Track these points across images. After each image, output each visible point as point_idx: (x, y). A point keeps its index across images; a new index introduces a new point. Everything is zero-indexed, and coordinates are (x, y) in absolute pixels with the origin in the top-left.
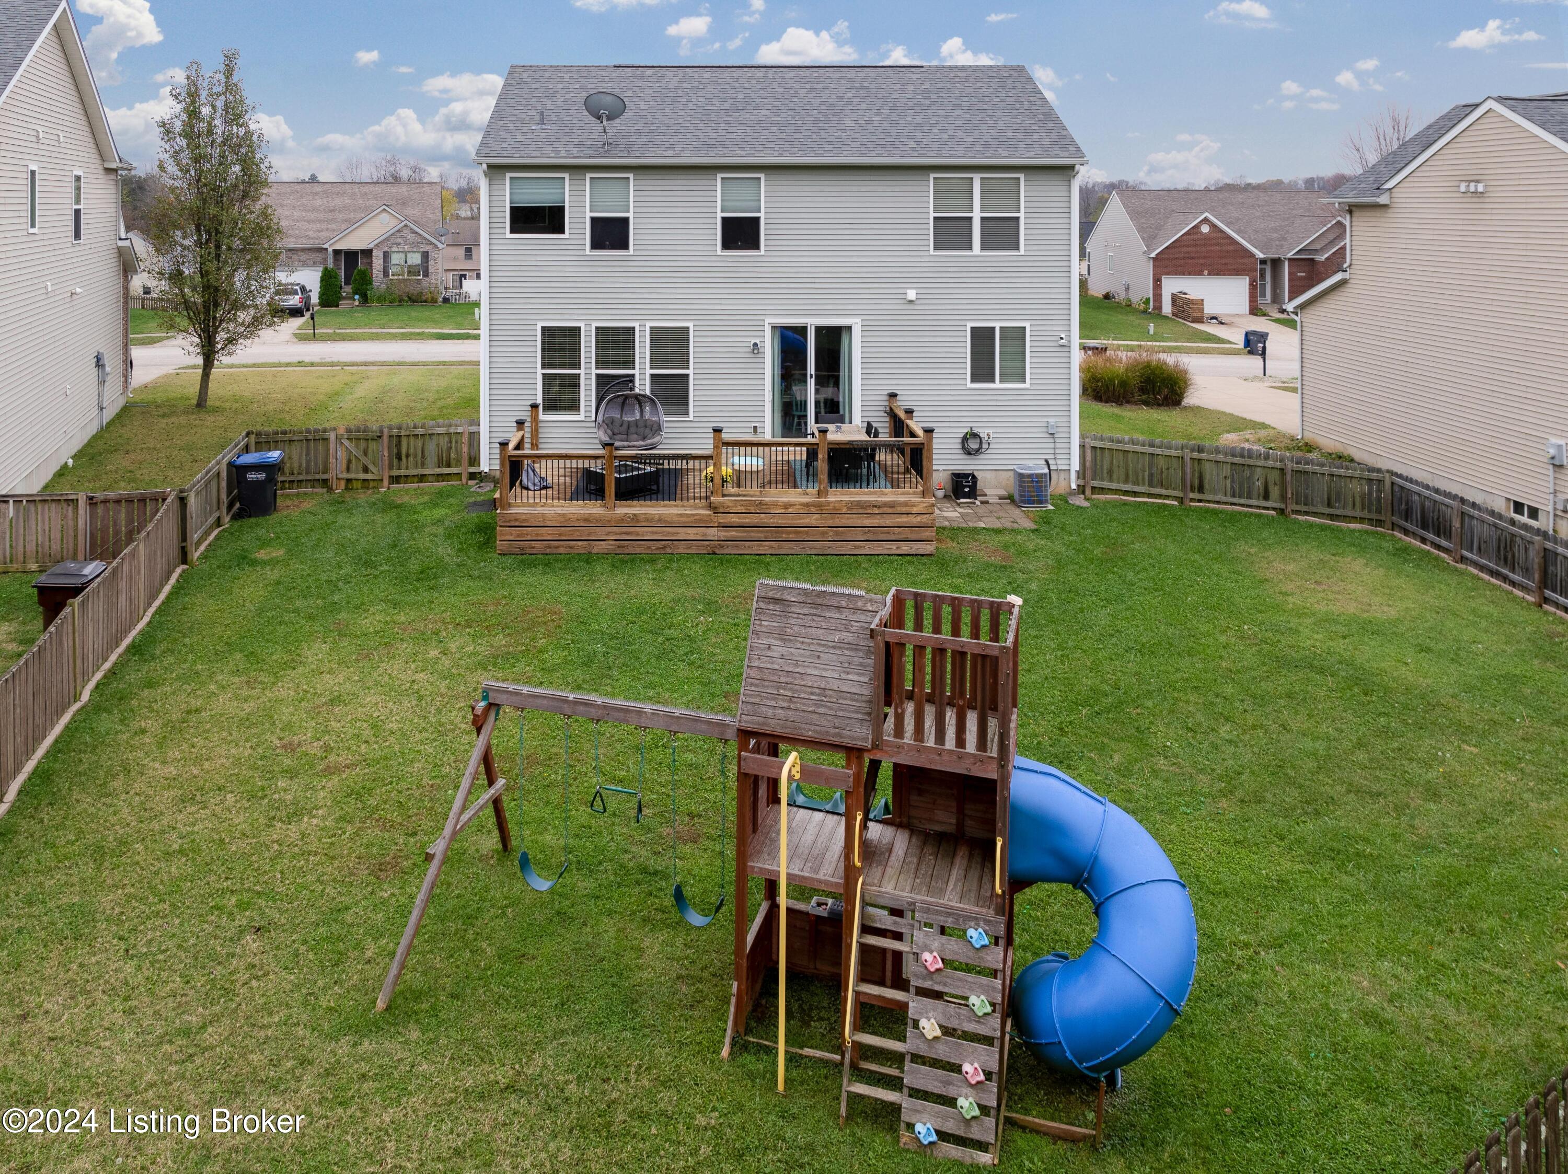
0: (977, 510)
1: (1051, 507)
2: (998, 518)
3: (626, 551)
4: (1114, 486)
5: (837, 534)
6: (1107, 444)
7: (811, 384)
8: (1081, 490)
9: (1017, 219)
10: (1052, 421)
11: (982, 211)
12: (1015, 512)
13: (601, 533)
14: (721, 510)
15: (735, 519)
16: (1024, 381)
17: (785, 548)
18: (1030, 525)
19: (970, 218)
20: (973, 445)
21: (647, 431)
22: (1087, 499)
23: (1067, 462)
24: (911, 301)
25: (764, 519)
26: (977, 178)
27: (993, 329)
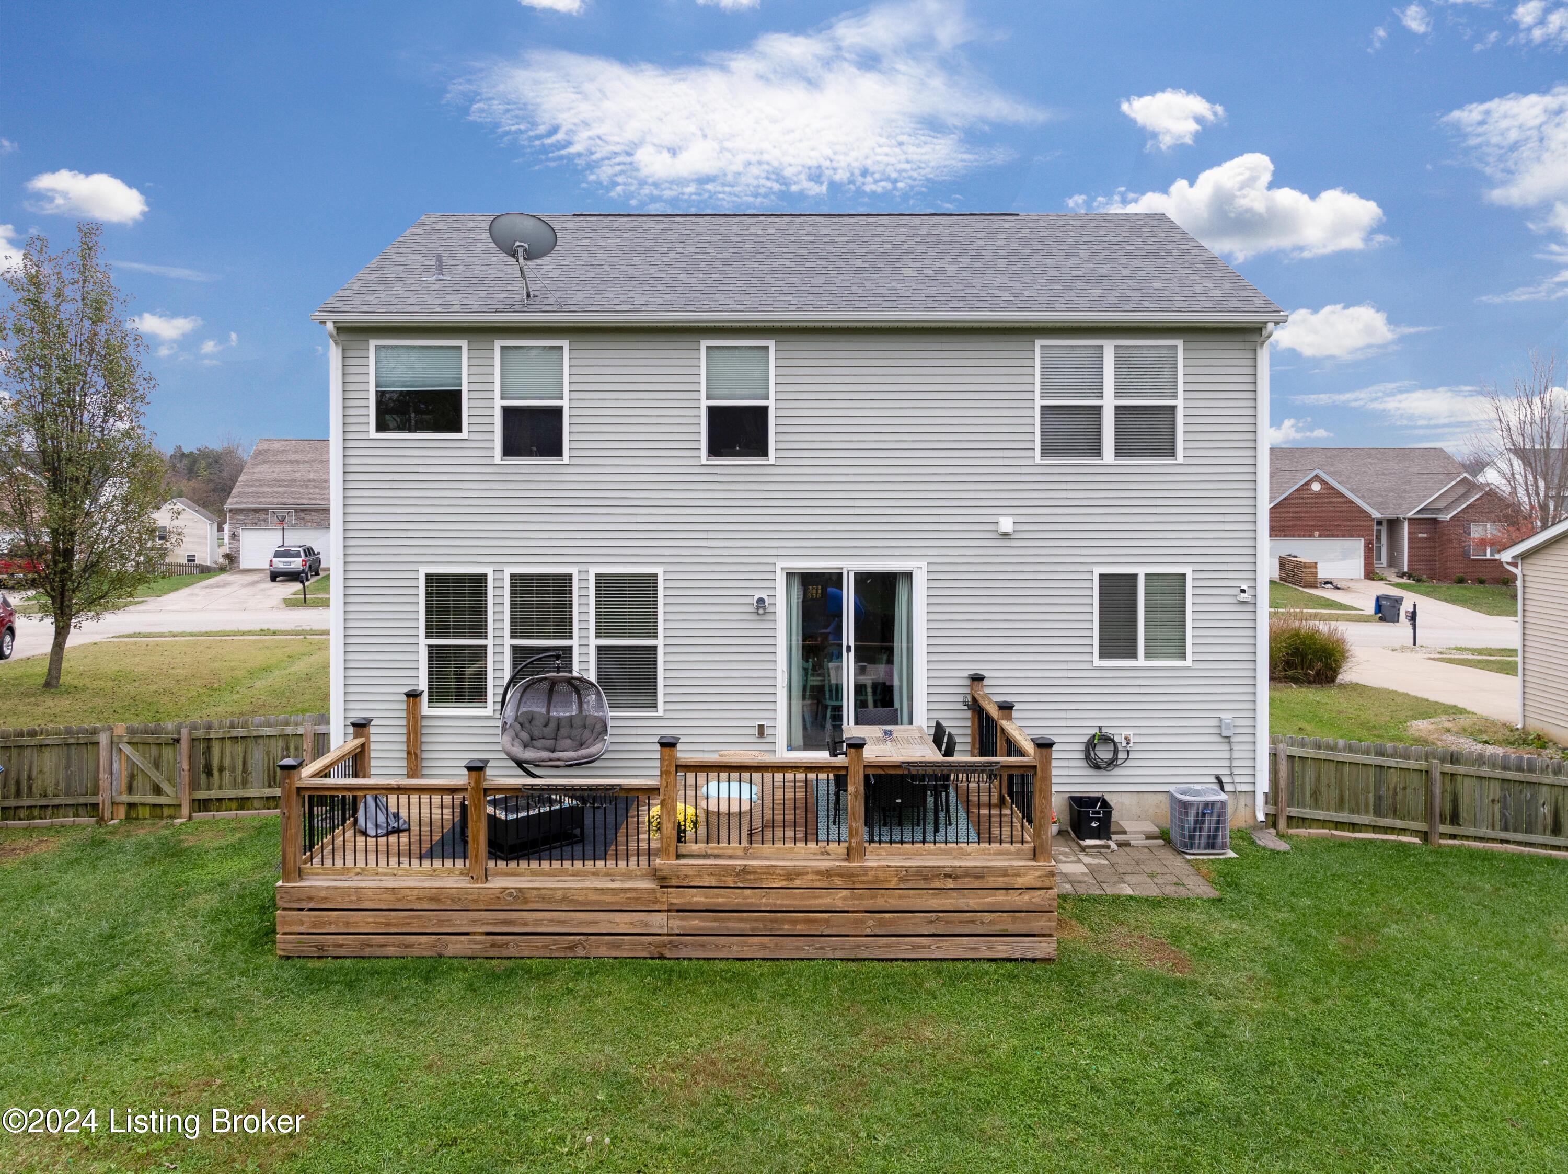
0: (1115, 859)
1: (1231, 854)
2: (1152, 876)
3: (505, 953)
4: (1321, 815)
5: (881, 923)
6: (1310, 753)
7: (849, 662)
8: (1272, 821)
9: (1173, 408)
10: (1227, 717)
11: (1118, 395)
12: (1176, 864)
13: (460, 921)
14: (674, 882)
15: (698, 898)
16: (1183, 656)
17: (788, 949)
18: (1207, 891)
19: (1098, 408)
20: (1104, 753)
21: (587, 733)
22: (1281, 836)
23: (1250, 779)
24: (1005, 535)
25: (751, 898)
26: (1109, 346)
27: (1135, 577)
